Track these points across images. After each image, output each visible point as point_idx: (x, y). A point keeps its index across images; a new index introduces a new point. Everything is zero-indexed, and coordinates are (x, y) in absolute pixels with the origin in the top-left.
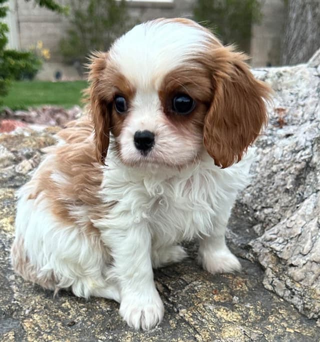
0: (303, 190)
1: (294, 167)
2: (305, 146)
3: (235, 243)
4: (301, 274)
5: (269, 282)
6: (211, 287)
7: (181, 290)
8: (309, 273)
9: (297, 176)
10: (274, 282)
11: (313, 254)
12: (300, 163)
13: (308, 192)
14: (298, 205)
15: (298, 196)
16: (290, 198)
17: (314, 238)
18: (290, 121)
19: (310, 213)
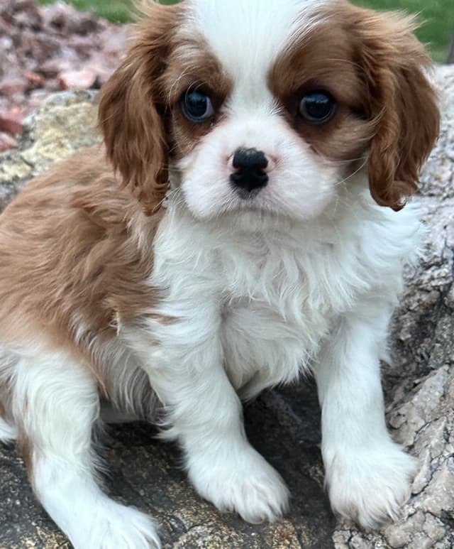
0: (429, 349)
1: (417, 297)
2: (442, 257)
3: (294, 438)
4: (403, 533)
5: (344, 538)
6: (230, 540)
7: (171, 544)
8: (418, 534)
9: (422, 317)
10: (353, 539)
11: (428, 498)
12: (428, 292)
13: (437, 357)
14: (417, 381)
15: (419, 359)
16: (404, 361)
17: (435, 461)
18: (426, 186)
19: (434, 406)
